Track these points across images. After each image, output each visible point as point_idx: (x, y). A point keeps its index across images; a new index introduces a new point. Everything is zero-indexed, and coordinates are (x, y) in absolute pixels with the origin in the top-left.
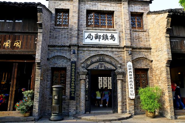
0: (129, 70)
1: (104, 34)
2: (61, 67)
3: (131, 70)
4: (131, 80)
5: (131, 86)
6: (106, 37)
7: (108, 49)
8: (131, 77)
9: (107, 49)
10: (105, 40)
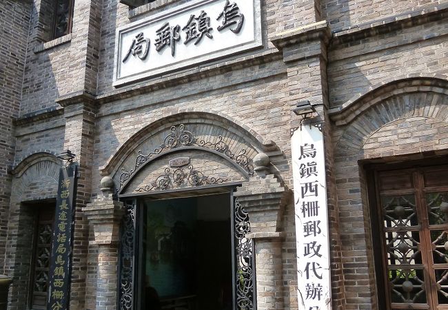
0: (302, 174)
1: (193, 17)
2: (47, 199)
3: (312, 179)
4: (311, 238)
5: (313, 280)
6: (201, 25)
7: (211, 80)
8: (313, 218)
9: (204, 81)
10: (196, 40)
